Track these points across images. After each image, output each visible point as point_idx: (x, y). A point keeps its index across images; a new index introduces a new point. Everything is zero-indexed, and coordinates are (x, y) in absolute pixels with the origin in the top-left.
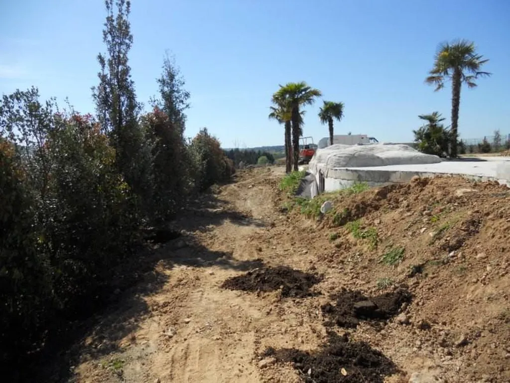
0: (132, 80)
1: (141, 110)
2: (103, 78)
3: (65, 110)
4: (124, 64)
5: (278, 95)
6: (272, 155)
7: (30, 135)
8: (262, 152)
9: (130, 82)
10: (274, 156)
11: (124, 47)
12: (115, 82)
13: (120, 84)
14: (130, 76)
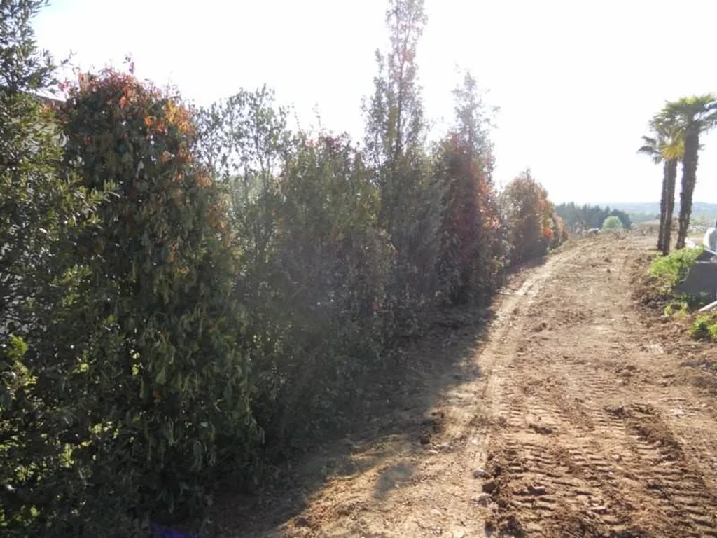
0: (421, 85)
1: (429, 131)
2: (379, 84)
3: (312, 127)
4: (410, 60)
5: (663, 115)
6: (627, 215)
7: (252, 159)
8: (612, 210)
9: (417, 88)
10: (631, 217)
11: (413, 34)
12: (396, 89)
13: (403, 90)
14: (418, 79)
